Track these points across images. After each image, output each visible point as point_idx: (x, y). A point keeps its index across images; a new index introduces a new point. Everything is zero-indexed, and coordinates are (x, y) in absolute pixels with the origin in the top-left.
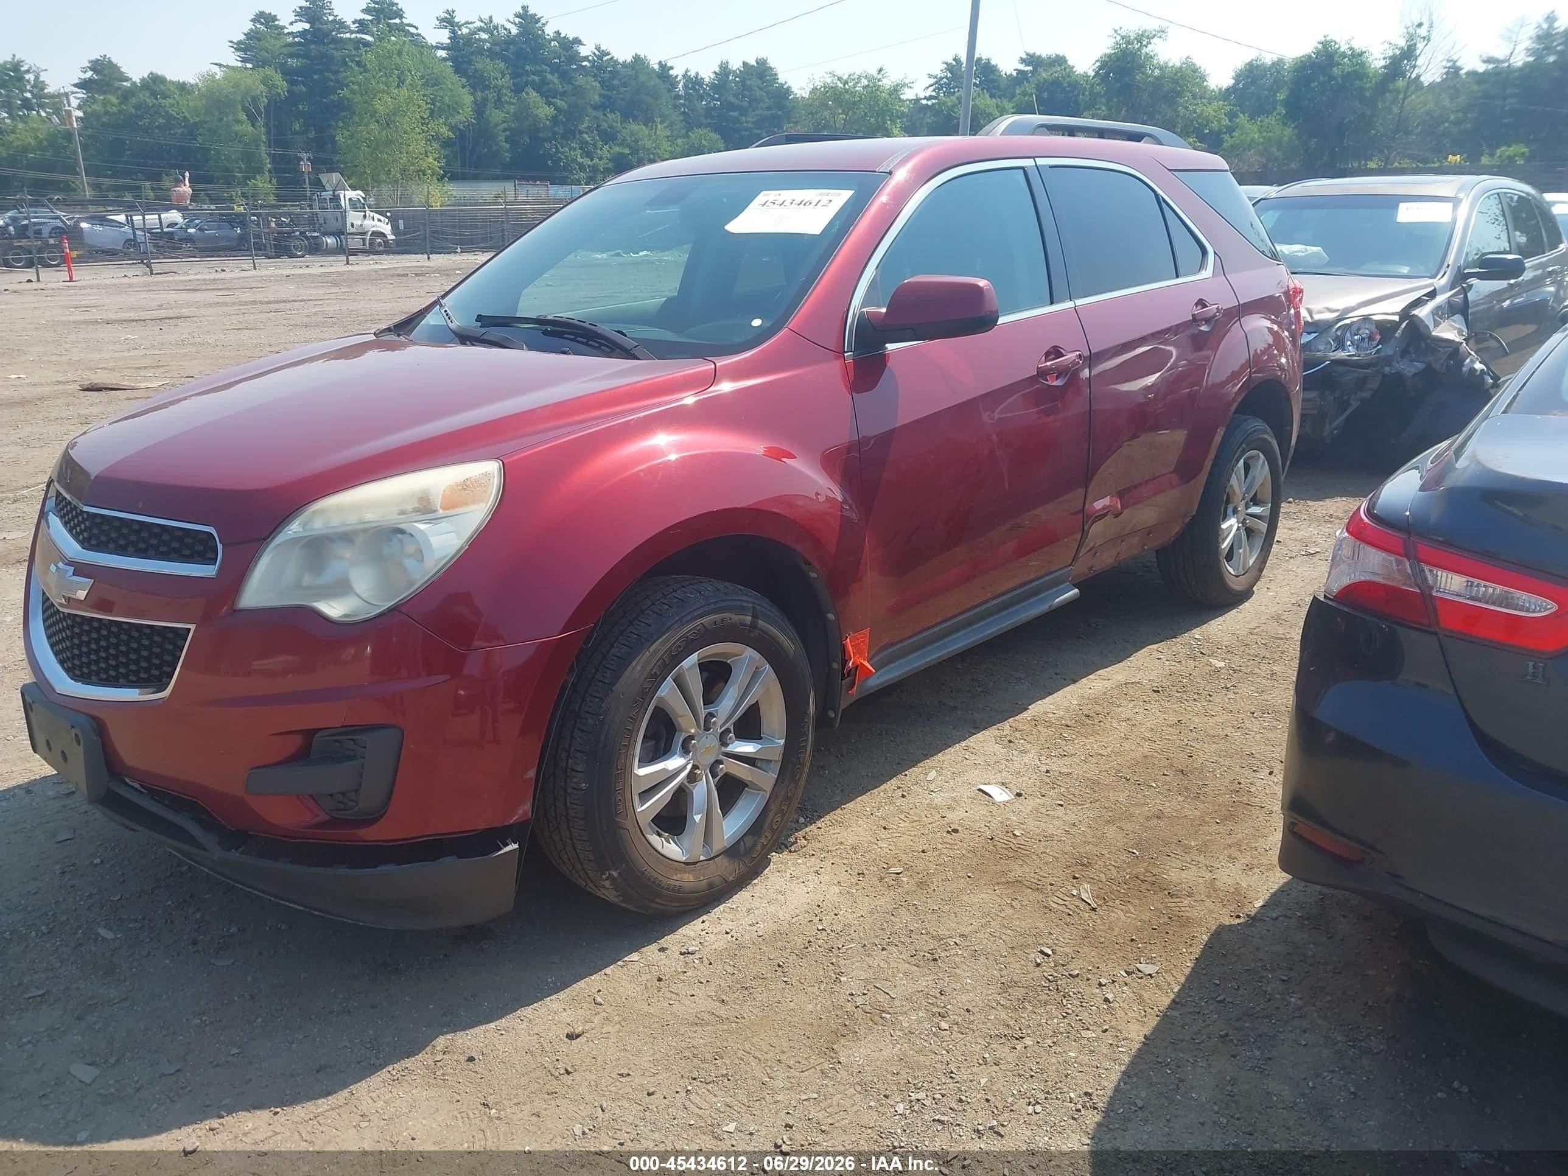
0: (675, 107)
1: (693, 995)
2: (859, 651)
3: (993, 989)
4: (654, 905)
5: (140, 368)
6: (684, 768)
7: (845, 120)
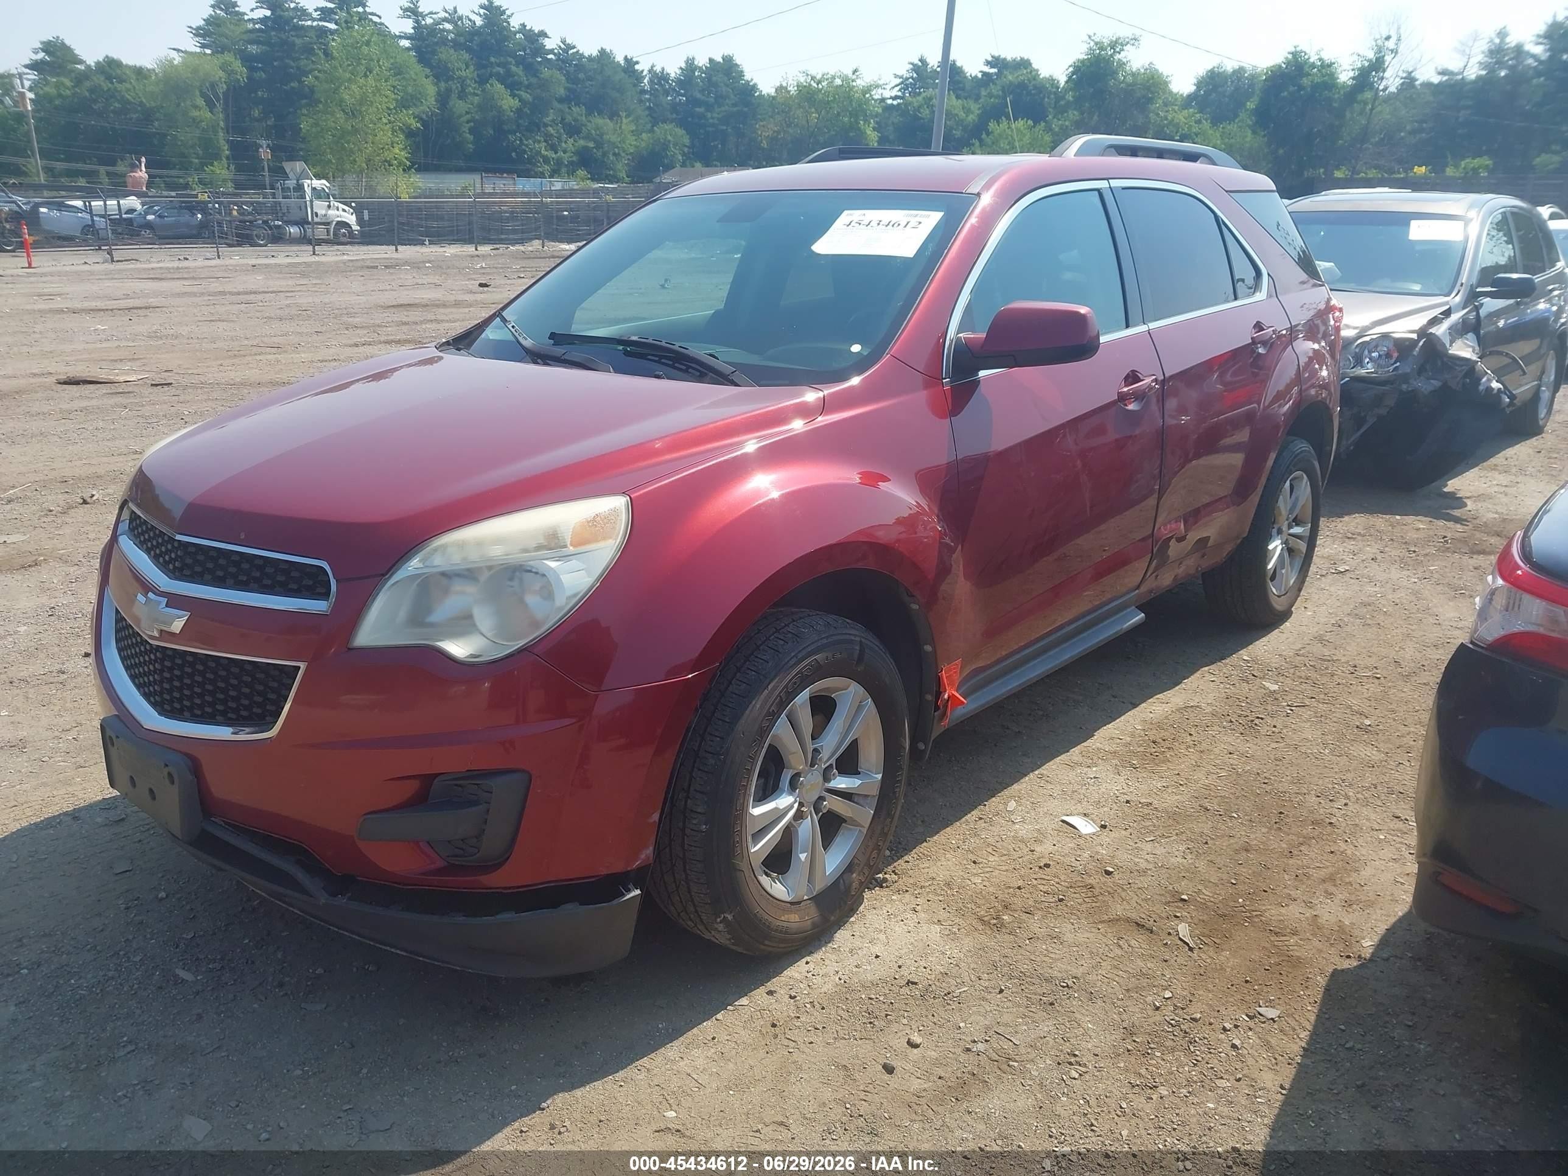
0: (641, 101)
1: (812, 1043)
2: (951, 684)
3: (1118, 1035)
4: (762, 947)
5: (116, 361)
6: (791, 807)
7: (818, 119)
